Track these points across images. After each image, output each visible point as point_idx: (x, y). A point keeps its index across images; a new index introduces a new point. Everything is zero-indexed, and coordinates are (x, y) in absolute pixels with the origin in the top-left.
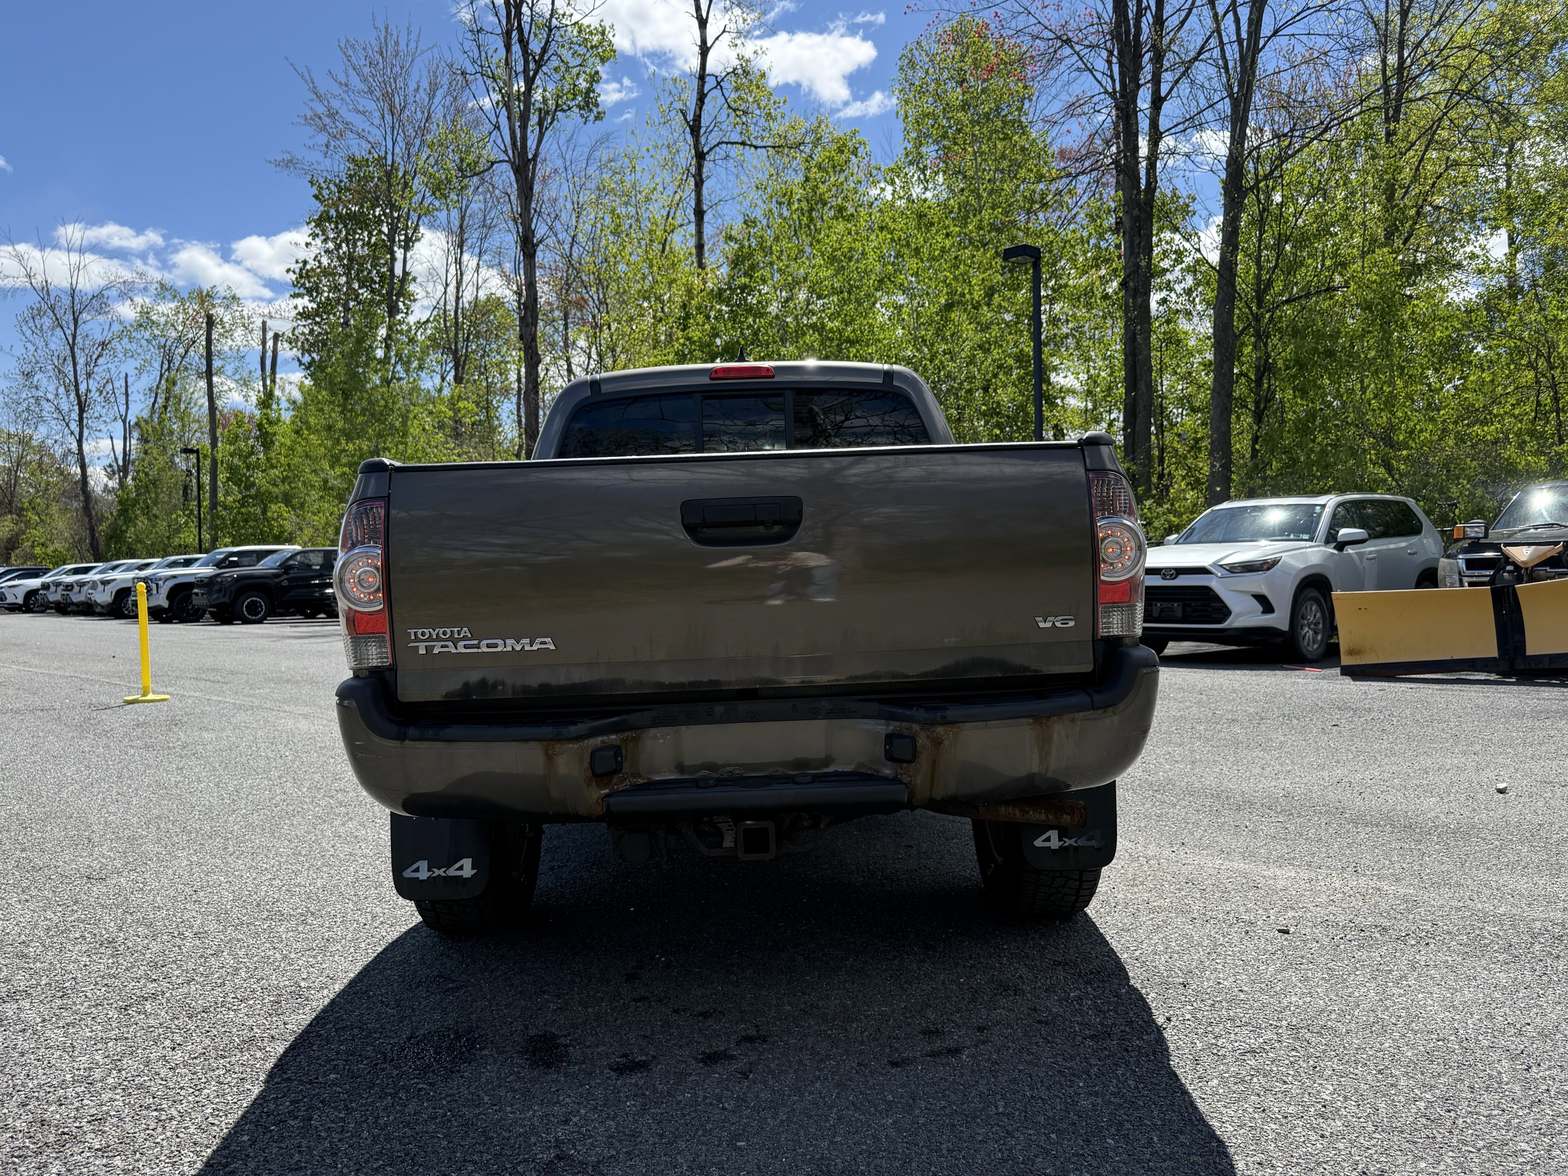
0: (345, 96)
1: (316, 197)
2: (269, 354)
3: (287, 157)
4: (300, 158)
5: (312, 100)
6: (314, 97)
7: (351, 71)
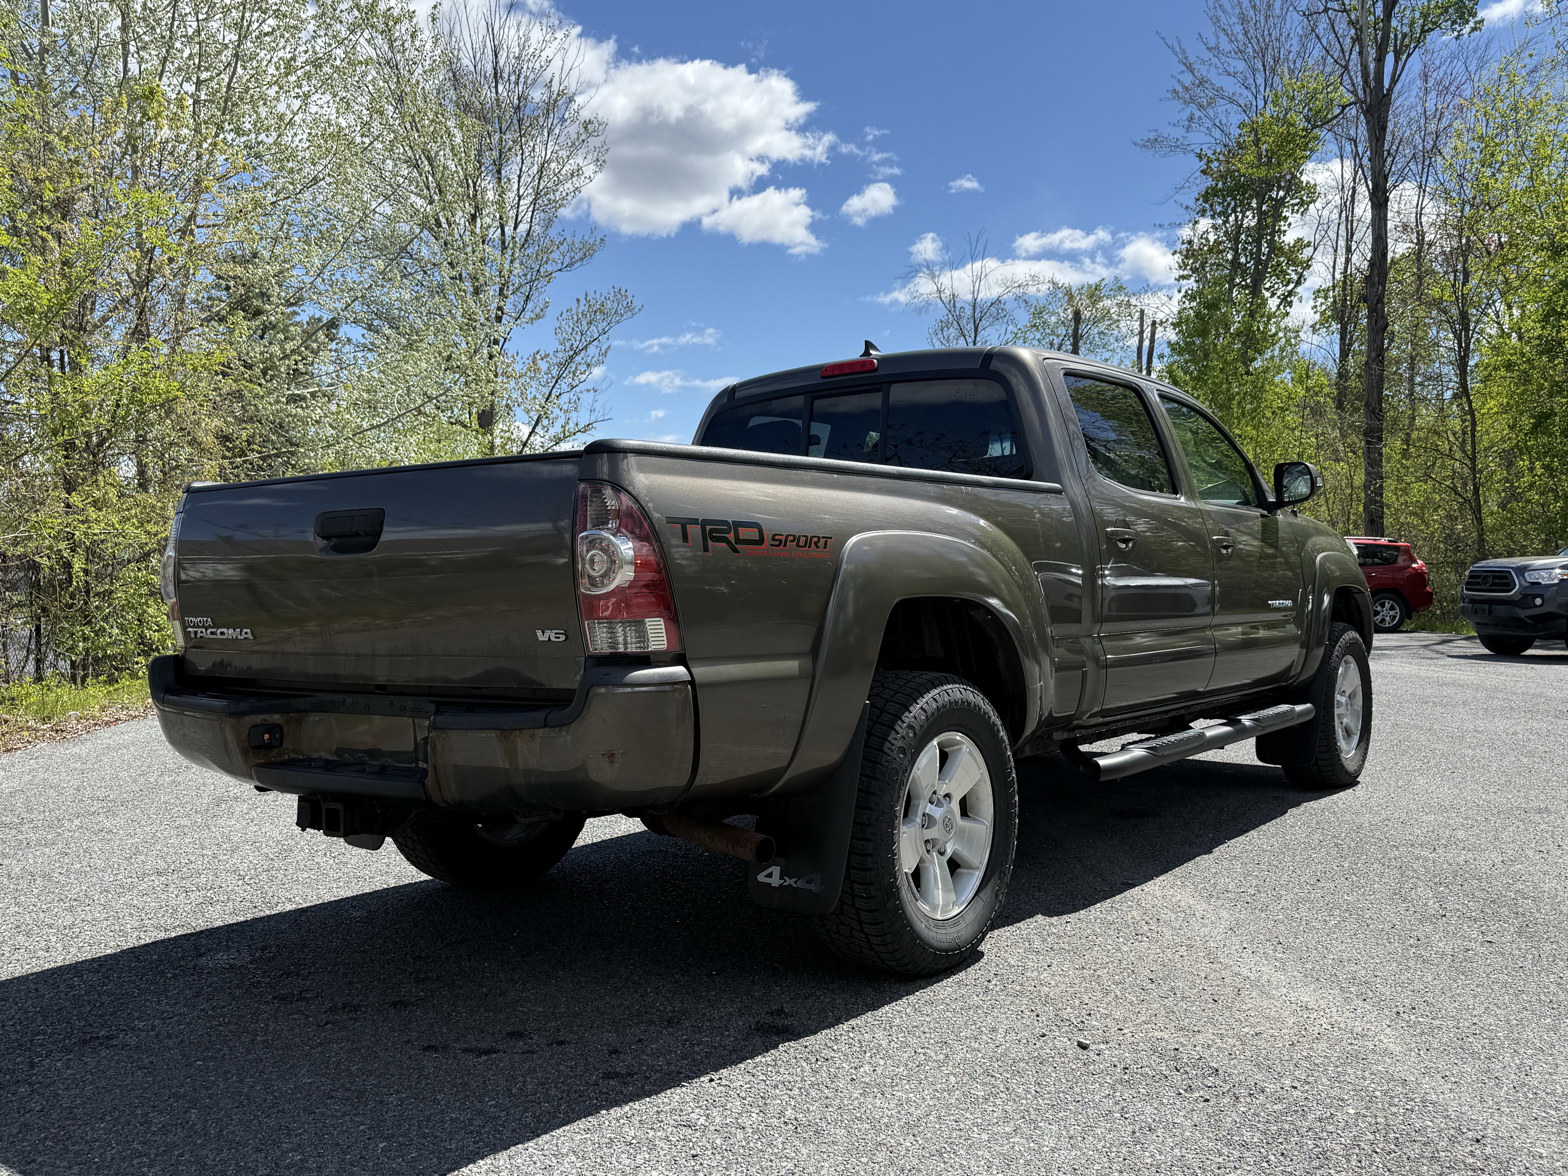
0: (1215, 60)
1: (1204, 172)
2: (1146, 343)
3: (1152, 136)
4: (1165, 135)
5: (1182, 72)
6: (1184, 68)
7: (1221, 34)
